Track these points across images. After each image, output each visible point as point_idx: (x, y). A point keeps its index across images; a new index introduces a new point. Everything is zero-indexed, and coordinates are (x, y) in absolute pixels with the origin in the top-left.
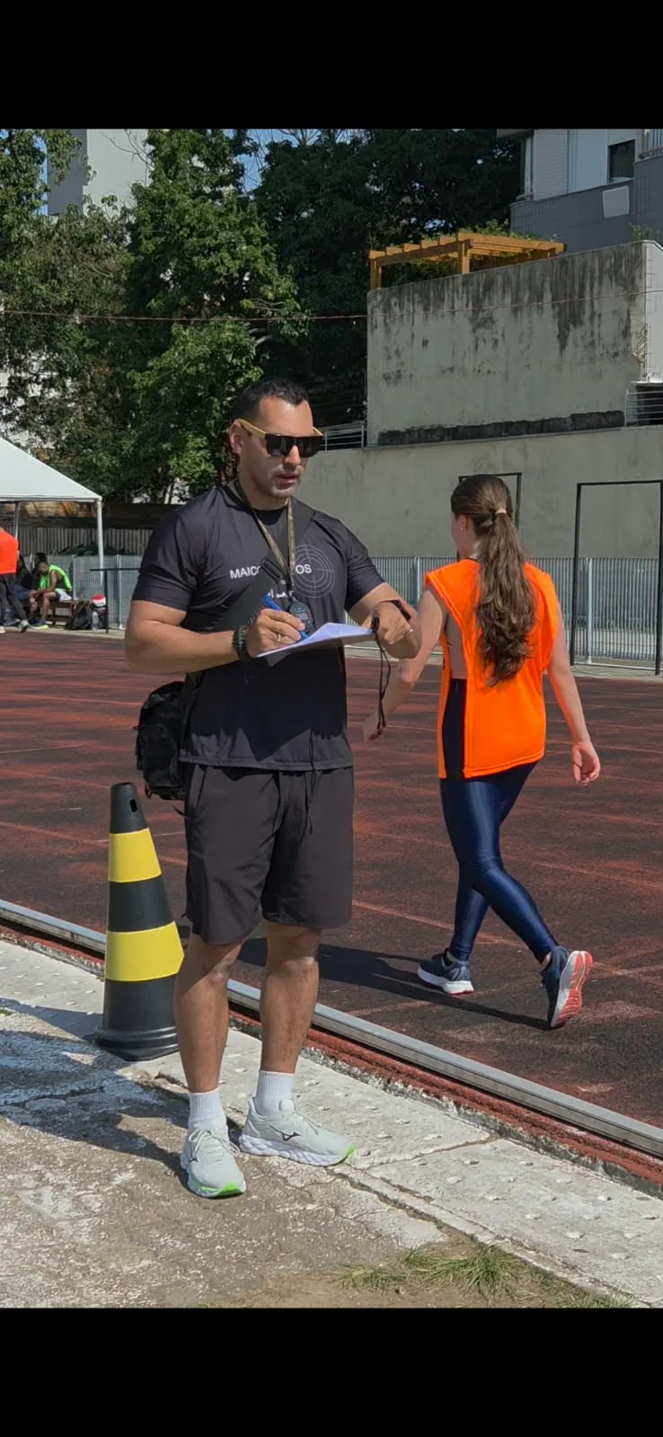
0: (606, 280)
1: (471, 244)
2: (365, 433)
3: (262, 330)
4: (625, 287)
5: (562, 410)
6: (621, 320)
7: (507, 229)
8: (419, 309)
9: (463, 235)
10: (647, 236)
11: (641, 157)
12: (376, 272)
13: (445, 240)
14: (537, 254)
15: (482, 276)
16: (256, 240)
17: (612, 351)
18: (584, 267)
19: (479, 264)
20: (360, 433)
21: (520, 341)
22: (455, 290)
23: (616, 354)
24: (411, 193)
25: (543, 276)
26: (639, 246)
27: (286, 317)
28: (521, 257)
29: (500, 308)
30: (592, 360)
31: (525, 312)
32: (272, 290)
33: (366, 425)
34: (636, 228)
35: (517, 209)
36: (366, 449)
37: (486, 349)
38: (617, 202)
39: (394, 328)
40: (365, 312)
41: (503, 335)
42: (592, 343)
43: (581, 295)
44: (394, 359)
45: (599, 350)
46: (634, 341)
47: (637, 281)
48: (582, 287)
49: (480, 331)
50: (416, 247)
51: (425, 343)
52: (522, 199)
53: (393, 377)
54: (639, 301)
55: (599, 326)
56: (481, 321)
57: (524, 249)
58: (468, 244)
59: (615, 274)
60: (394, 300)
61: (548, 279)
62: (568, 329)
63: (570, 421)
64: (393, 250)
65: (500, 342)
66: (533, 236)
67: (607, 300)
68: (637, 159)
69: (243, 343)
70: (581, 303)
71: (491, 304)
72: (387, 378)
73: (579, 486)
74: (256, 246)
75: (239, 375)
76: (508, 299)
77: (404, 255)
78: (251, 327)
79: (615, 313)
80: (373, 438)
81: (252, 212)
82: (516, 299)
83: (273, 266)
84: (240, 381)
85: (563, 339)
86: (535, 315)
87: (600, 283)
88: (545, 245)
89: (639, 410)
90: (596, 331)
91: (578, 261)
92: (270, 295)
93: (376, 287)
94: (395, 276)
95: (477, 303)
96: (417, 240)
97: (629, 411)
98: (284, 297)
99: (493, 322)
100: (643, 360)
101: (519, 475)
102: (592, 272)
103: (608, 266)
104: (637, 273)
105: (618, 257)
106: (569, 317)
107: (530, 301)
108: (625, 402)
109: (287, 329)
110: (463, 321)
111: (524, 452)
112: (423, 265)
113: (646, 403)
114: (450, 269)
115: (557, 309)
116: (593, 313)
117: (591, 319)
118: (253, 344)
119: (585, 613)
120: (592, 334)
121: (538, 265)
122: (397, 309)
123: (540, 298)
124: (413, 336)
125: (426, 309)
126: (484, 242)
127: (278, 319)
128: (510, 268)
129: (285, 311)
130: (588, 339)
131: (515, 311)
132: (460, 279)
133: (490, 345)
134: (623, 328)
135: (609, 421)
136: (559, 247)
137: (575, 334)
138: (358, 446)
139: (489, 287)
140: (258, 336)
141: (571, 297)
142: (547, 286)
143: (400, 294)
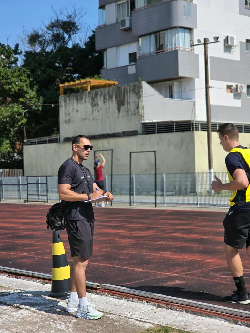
0: (131, 93)
1: (91, 82)
2: (59, 138)
3: (26, 108)
4: (137, 95)
5: (119, 130)
6: (136, 104)
7: (100, 77)
8: (75, 101)
9: (88, 79)
10: (142, 80)
11: (139, 57)
12: (62, 90)
13: (83, 81)
14: (110, 85)
15: (94, 91)
16: (23, 81)
17: (134, 113)
18: (125, 89)
19: (93, 88)
20: (57, 138)
21: (106, 110)
22: (86, 96)
23: (135, 114)
24: (69, 67)
25: (113, 91)
26: (140, 83)
27: (33, 104)
28: (105, 86)
29: (100, 100)
30: (128, 115)
31: (107, 102)
32: (29, 96)
33: (59, 136)
34: (139, 78)
35: (102, 72)
36: (60, 143)
37: (96, 113)
38: (132, 70)
39: (68, 107)
40: (58, 102)
41: (101, 109)
42: (128, 111)
43: (124, 97)
44: (68, 116)
45: (130, 113)
46: (140, 110)
47: (140, 93)
48: (124, 94)
49: (94, 108)
50: (73, 83)
51: (77, 111)
52: (104, 69)
53: (68, 121)
54: (141, 99)
55: (130, 106)
56: (94, 105)
57: (106, 83)
58: (89, 82)
59: (134, 91)
60: (67, 99)
61: (114, 92)
62: (121, 107)
63: (122, 134)
64: (66, 84)
65: (100, 111)
66: (108, 79)
67: (132, 98)
68: (138, 58)
69: (20, 112)
70: (124, 100)
71: (97, 99)
72: (66, 122)
73: (130, 153)
74: (23, 82)
75: (19, 121)
76: (102, 98)
77: (70, 85)
78: (23, 106)
79: (134, 102)
80: (62, 139)
81: (22, 72)
82: (105, 98)
83: (29, 88)
84: (20, 123)
85: (119, 110)
86: (110, 103)
87: (130, 94)
88: (112, 82)
89: (142, 130)
90: (129, 107)
91: (123, 87)
92: (28, 97)
93: (62, 95)
94: (69, 91)
95: (93, 99)
96: (74, 81)
97: (140, 132)
98: (33, 98)
99: (98, 105)
100: (143, 115)
101: (112, 150)
102: (127, 90)
103: (131, 88)
104: (140, 91)
105: (135, 86)
106: (121, 103)
107: (109, 99)
108: (138, 128)
109: (34, 107)
110: (89, 105)
111: (109, 143)
112: (75, 88)
113: (145, 128)
114: (85, 89)
115: (117, 101)
116: (128, 102)
117: (127, 104)
118: (23, 112)
119: (133, 191)
120: (128, 108)
121: (111, 89)
122: (68, 101)
123: (112, 98)
124: (73, 109)
125: (77, 101)
126: (94, 81)
127: (31, 105)
128: (102, 89)
129: (33, 102)
130: (126, 110)
131: (104, 102)
132: (87, 92)
133: (97, 112)
134: (137, 106)
135: (134, 133)
136: (116, 83)
137: (122, 108)
138: (57, 142)
139: (96, 95)
140: (25, 109)
141: (121, 98)
142: (114, 94)
143: (69, 97)
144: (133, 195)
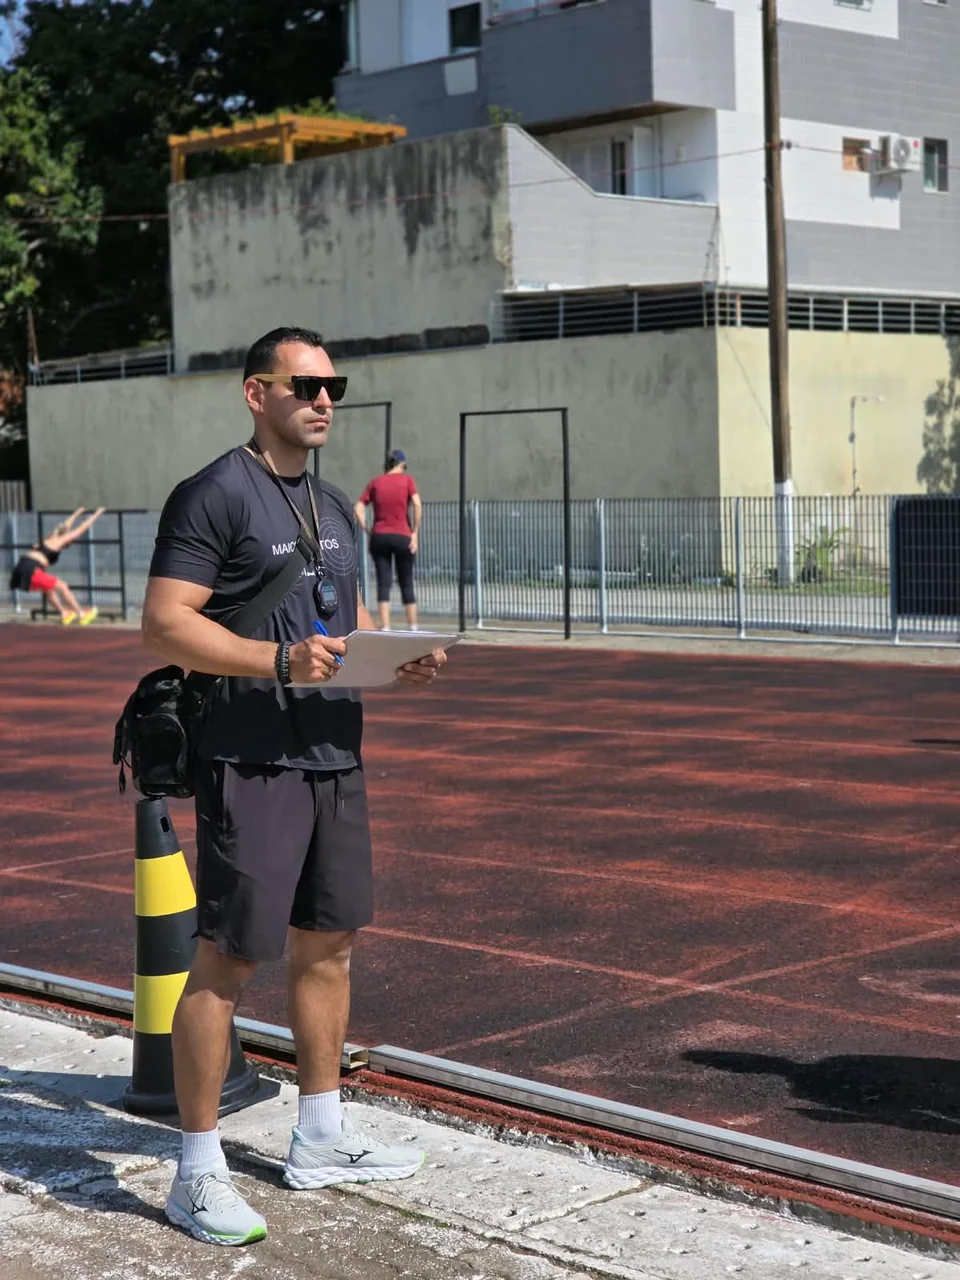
0: (461, 171)
1: (296, 127)
2: (172, 357)
3: (33, 232)
4: (484, 179)
5: (414, 324)
6: (481, 219)
7: (331, 109)
8: (234, 206)
9: (284, 116)
10: (506, 119)
11: (491, 23)
12: (178, 161)
13: (263, 122)
14: (373, 140)
15: (309, 166)
16: (22, 122)
17: (471, 255)
18: (434, 155)
19: (305, 151)
20: (164, 357)
21: (359, 242)
22: (278, 183)
23: (476, 259)
24: (208, 65)
25: (385, 166)
26: (498, 130)
27: (63, 216)
28: (352, 145)
29: (333, 203)
30: (447, 265)
31: (364, 210)
32: (44, 184)
33: (172, 346)
34: (494, 109)
35: (342, 85)
36: (175, 375)
37: (318, 254)
38: (462, 77)
39: (203, 229)
40: (165, 210)
41: (339, 238)
42: (447, 247)
43: (432, 190)
44: (204, 268)
45: (455, 255)
46: (497, 243)
47: (498, 173)
48: (432, 179)
49: (311, 233)
50: (225, 131)
51: (243, 247)
52: (347, 73)
53: (205, 288)
54: (501, 195)
55: (455, 225)
56: (311, 221)
57: (356, 133)
58: (290, 126)
59: (471, 164)
60: (202, 196)
61: (390, 170)
62: (417, 230)
63: (423, 339)
64: (197, 135)
65: (336, 248)
66: (369, 117)
67: (461, 194)
68: (484, 26)
69: (13, 248)
70: (432, 200)
71: (322, 198)
72: (196, 289)
73: (463, 416)
74: (22, 128)
75: (7, 287)
76: (343, 194)
77: (212, 140)
78: (21, 228)
79: (472, 210)
80: (182, 361)
81: (15, 87)
82: (353, 195)
83: (45, 154)
84: (9, 295)
85: (411, 241)
86: (377, 213)
87: (454, 174)
88: (381, 129)
89: (506, 323)
90: (451, 231)
91: (426, 149)
92: (43, 189)
93: (178, 179)
94: (209, 166)
95: (305, 198)
96: (227, 123)
97: (495, 327)
98: (60, 192)
99: (326, 221)
100: (507, 265)
101: (389, 405)
102: (444, 161)
103: (462, 154)
104: (497, 162)
105: (474, 143)
106: (418, 215)
107: (370, 196)
108: (491, 317)
109: (66, 231)
110: (289, 223)
111: (371, 376)
112: (234, 153)
113: (514, 315)
114: (272, 158)
115: (403, 206)
116: (447, 211)
117: (445, 217)
118: (23, 249)
120: (447, 235)
121: (379, 154)
122: (205, 208)
123: (382, 192)
124: (227, 239)
125: (242, 206)
126: (310, 125)
127: (56, 219)
128: (344, 158)
129: (62, 208)
130: (442, 242)
131: (352, 209)
132: (282, 169)
133: (322, 249)
134: (482, 226)
135: (471, 337)
136: (400, 131)
137: (425, 235)
138: (163, 373)
139: (318, 179)
140: (29, 239)
141: (420, 192)
142: (390, 178)
143: (208, 188)
144: (472, 581)
